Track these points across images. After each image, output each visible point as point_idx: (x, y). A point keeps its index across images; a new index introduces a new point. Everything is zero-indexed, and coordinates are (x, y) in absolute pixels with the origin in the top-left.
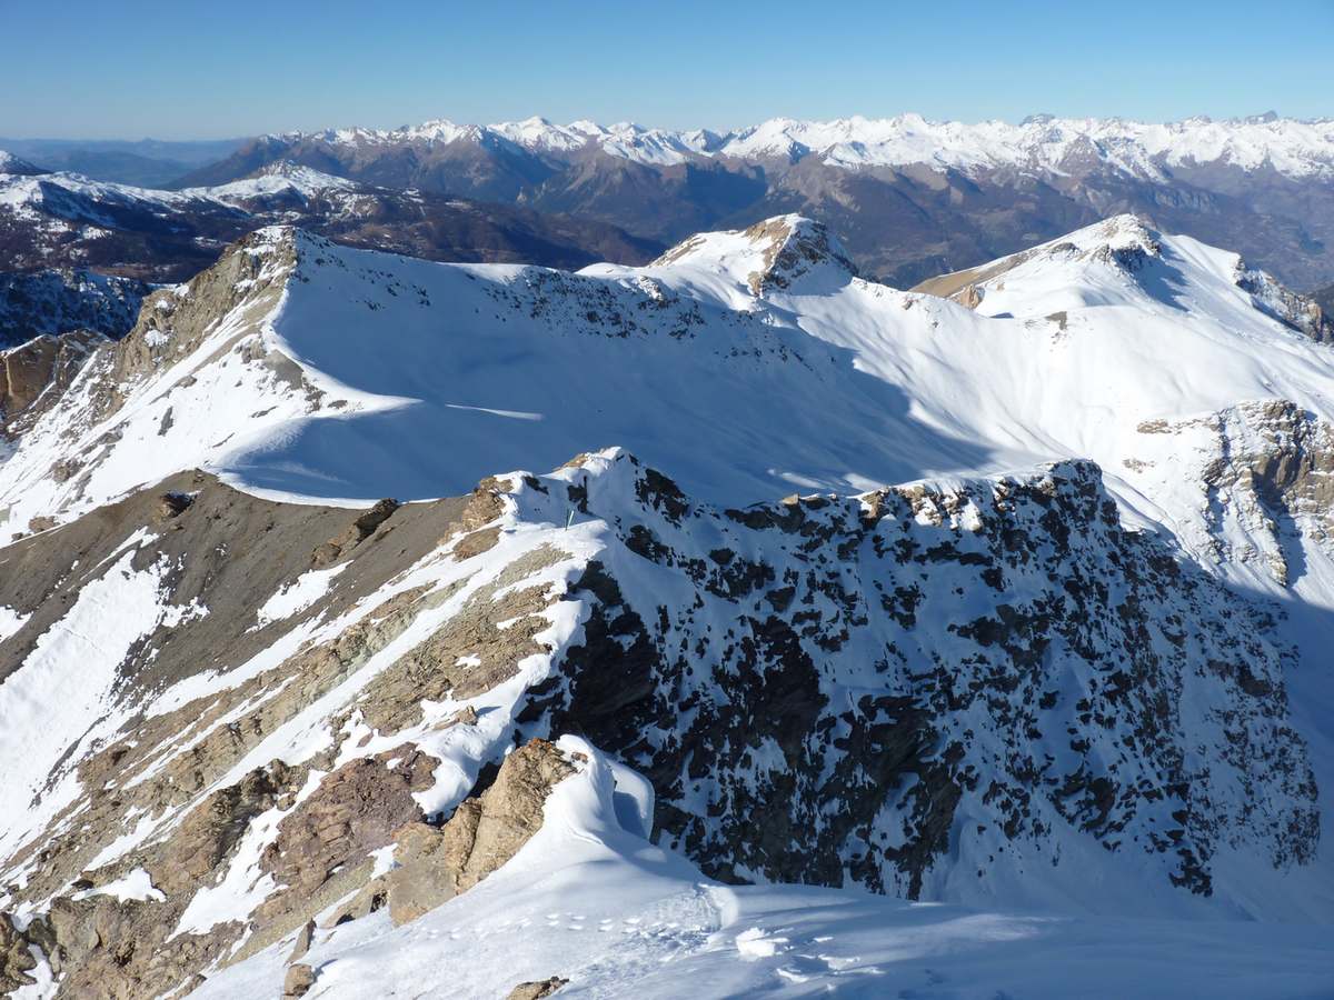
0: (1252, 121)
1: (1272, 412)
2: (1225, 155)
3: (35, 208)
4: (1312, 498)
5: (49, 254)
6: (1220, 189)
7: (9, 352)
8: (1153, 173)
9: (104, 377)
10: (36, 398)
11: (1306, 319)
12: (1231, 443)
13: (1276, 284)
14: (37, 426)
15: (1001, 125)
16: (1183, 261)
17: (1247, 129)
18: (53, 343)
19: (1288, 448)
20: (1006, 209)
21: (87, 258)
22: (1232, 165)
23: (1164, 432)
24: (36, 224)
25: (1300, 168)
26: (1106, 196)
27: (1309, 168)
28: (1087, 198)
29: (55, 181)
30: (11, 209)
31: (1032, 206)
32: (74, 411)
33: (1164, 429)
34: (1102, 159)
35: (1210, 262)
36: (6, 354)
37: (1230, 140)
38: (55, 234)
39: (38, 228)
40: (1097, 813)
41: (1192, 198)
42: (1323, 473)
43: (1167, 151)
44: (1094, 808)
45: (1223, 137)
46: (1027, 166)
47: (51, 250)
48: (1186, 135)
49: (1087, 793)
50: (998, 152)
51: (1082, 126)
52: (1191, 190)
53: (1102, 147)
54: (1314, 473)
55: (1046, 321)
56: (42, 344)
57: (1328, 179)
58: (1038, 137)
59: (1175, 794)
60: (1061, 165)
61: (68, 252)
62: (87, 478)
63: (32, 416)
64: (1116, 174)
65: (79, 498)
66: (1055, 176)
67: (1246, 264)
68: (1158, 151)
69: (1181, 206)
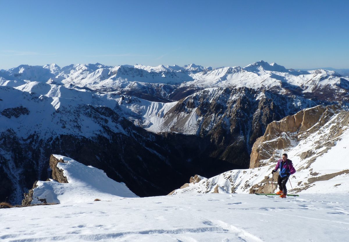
3: (337, 86)
5: (337, 98)
7: (306, 109)
9: (338, 123)
10: (311, 127)
14: (308, 138)
18: (323, 109)
21: (348, 100)
24: (336, 90)
29: (345, 78)
30: (330, 85)
32: (323, 134)
36: (305, 110)
38: (340, 93)
39: (336, 91)
47: (338, 97)
56: (318, 108)
61: (343, 98)
62: (314, 160)
63: (307, 134)
65: (307, 168)
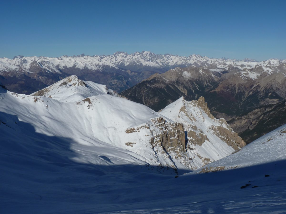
0: (79, 57)
1: (159, 121)
2: (75, 65)
4: (172, 146)
8: (57, 71)
12: (153, 132)
13: (116, 93)
15: (7, 59)
16: (91, 87)
17: (78, 58)
19: (165, 131)
20: (15, 84)
22: (77, 68)
23: (134, 132)
25: (94, 68)
26: (45, 78)
27: (96, 68)
28: (40, 79)
31: (23, 82)
33: (134, 131)
34: (41, 67)
35: (99, 88)
37: (75, 61)
42: (173, 138)
43: (59, 65)
45: (73, 60)
46: (19, 71)
48: (63, 60)
50: (8, 67)
51: (33, 59)
53: (41, 64)
54: (171, 138)
55: (83, 102)
57: (102, 71)
58: (20, 62)
60: (30, 70)
64: (47, 72)
66: (28, 73)
68: (57, 65)
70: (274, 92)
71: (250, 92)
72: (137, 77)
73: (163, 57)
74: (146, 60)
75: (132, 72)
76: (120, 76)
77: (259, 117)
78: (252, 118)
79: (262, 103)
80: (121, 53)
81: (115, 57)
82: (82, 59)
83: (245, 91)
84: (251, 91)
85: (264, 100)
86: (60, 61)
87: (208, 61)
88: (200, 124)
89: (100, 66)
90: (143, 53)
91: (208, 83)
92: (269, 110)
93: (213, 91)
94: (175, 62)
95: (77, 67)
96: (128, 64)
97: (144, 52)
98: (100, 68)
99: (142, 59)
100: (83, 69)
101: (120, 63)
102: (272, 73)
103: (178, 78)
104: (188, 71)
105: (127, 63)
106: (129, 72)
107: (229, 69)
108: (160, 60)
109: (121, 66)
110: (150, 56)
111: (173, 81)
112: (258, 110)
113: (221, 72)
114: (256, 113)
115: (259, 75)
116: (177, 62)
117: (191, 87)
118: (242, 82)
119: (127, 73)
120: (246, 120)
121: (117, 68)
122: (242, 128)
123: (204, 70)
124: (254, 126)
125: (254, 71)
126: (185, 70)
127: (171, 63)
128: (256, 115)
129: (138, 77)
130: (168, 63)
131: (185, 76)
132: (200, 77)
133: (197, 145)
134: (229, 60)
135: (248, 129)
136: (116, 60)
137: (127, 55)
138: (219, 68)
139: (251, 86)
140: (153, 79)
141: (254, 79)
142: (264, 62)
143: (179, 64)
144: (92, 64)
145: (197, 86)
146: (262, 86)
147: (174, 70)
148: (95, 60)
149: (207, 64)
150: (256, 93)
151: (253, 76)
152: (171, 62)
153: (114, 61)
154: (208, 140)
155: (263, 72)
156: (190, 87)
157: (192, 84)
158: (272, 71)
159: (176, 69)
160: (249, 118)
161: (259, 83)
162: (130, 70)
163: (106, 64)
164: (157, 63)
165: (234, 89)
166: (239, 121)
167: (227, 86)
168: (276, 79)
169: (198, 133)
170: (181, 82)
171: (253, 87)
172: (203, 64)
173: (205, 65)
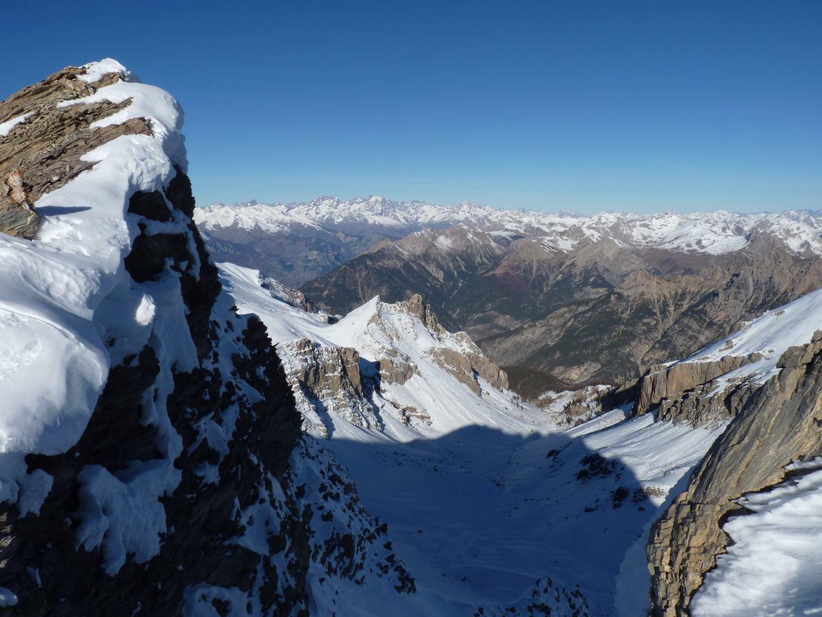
0: (246, 205)
1: (301, 346)
2: (236, 223)
4: (329, 389)
6: (236, 241)
11: (298, 301)
12: (285, 366)
13: (280, 284)
16: (230, 276)
17: (243, 209)
19: (312, 364)
22: (240, 228)
25: (273, 228)
27: (278, 228)
35: (245, 275)
37: (236, 215)
40: (347, 561)
41: (223, 246)
42: (331, 375)
43: (205, 222)
44: (345, 558)
45: (233, 214)
48: (213, 212)
49: (339, 550)
52: (222, 242)
54: (327, 375)
57: (288, 234)
59: (381, 534)
67: (263, 275)
68: (200, 222)
69: (218, 251)
70: (599, 276)
71: (557, 275)
72: (355, 245)
73: (407, 208)
74: (375, 212)
75: (346, 235)
76: (323, 244)
77: (566, 323)
78: (554, 323)
79: (578, 296)
80: (327, 198)
81: (315, 207)
82: (251, 210)
83: (549, 273)
84: (560, 273)
85: (583, 291)
86: (208, 214)
87: (490, 214)
88: (408, 344)
89: (286, 224)
90: (370, 199)
91: (484, 259)
92: (583, 310)
93: (491, 273)
94: (431, 216)
95: (240, 226)
96: (340, 220)
97: (371, 197)
98: (286, 228)
99: (368, 210)
100: (251, 230)
101: (325, 219)
102: (600, 239)
103: (427, 249)
104: (447, 236)
105: (338, 218)
106: (341, 235)
107: (525, 230)
108: (402, 213)
109: (328, 225)
110: (383, 206)
111: (417, 254)
112: (566, 309)
113: (511, 237)
114: (562, 316)
115: (575, 243)
116: (434, 217)
117: (451, 265)
118: (545, 257)
119: (338, 238)
120: (543, 329)
121: (319, 228)
122: (536, 343)
123: (476, 234)
124: (557, 339)
125: (568, 236)
126: (441, 234)
127: (423, 219)
128: (561, 319)
129: (358, 245)
130: (417, 219)
131: (442, 245)
132: (468, 248)
133: (394, 383)
134: (532, 213)
135: (547, 345)
136: (317, 214)
137: (338, 203)
138: (507, 230)
139: (562, 264)
140: (379, 251)
141: (565, 252)
142: (591, 218)
143: (437, 220)
144: (269, 220)
145: (462, 264)
146: (579, 265)
147: (419, 233)
148: (276, 212)
149: (489, 221)
150: (568, 277)
151: (566, 245)
152: (423, 216)
153: (314, 215)
154: (419, 374)
155: (582, 238)
156: (449, 266)
157: (454, 260)
158: (599, 237)
159: (423, 232)
160: (549, 325)
161: (575, 259)
162: (343, 233)
163: (297, 220)
164: (396, 218)
165: (528, 270)
166: (531, 330)
167: (516, 264)
168: (604, 252)
169: (397, 363)
170: (432, 257)
171: (564, 267)
172: (481, 221)
173: (484, 223)
